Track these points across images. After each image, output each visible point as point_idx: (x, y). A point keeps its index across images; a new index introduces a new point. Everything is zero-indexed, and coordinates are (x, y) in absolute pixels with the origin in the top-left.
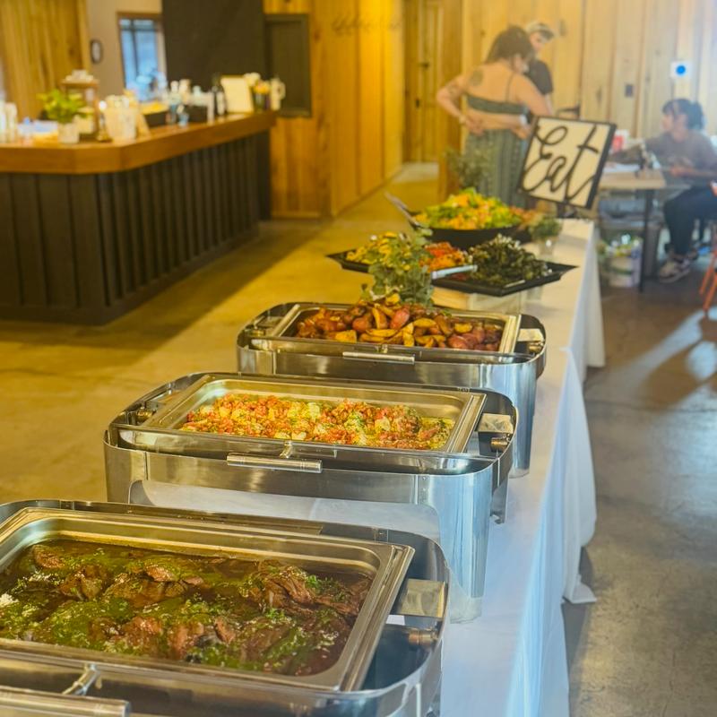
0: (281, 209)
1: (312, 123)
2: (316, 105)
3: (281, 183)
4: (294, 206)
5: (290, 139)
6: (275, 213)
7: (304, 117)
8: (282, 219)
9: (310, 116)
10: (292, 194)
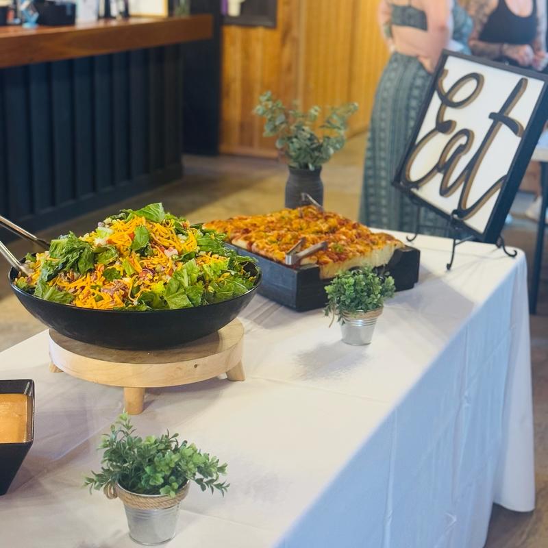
0: (232, 142)
1: (276, 36)
2: (282, 12)
3: (232, 111)
4: (247, 141)
5: (247, 55)
6: (224, 148)
7: (267, 27)
8: (232, 155)
9: (273, 26)
10: (246, 126)
